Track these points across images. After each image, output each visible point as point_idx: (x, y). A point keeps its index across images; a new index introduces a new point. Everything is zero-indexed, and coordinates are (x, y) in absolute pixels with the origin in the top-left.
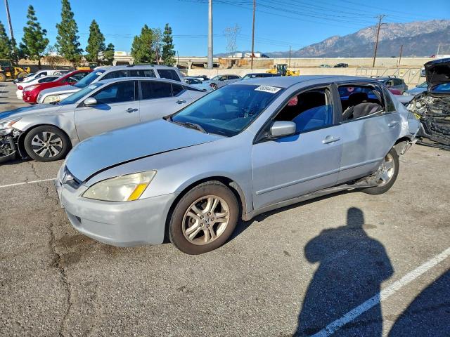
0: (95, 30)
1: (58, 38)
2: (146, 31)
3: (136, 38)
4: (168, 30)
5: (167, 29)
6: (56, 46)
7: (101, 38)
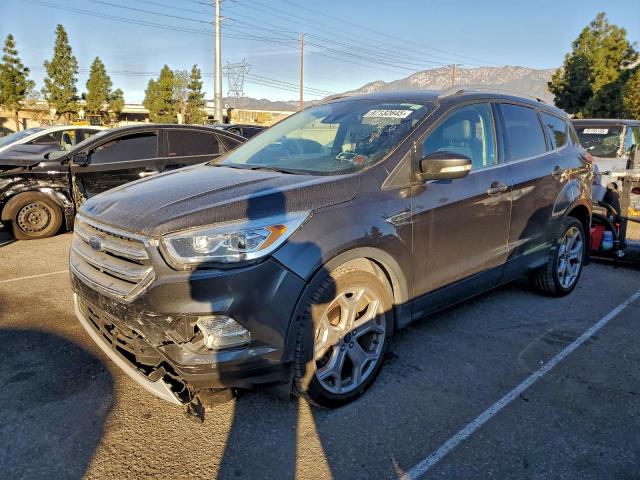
0: (98, 69)
1: (46, 81)
2: (166, 73)
3: (151, 83)
4: (196, 74)
5: (194, 71)
6: (43, 91)
7: (108, 82)
